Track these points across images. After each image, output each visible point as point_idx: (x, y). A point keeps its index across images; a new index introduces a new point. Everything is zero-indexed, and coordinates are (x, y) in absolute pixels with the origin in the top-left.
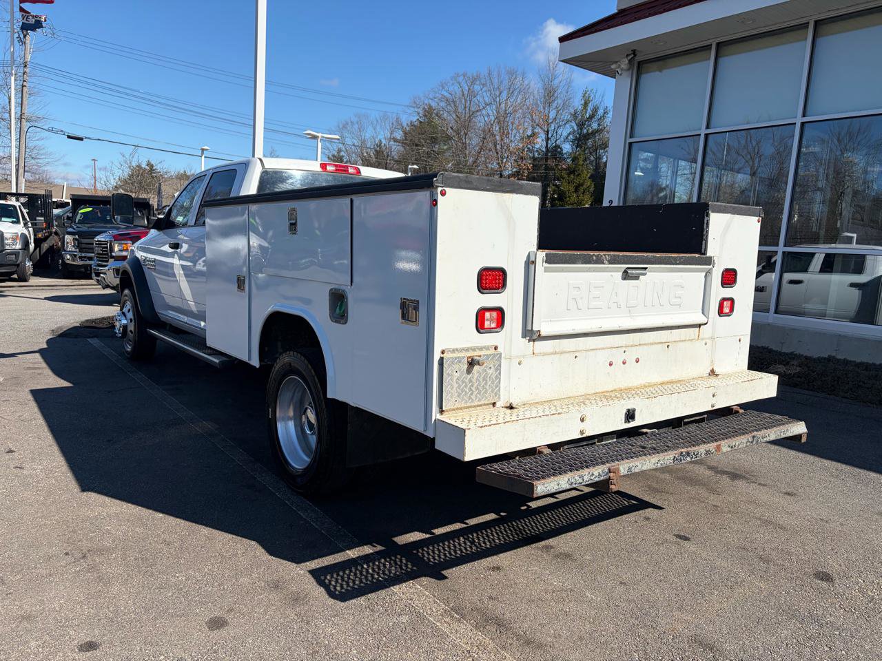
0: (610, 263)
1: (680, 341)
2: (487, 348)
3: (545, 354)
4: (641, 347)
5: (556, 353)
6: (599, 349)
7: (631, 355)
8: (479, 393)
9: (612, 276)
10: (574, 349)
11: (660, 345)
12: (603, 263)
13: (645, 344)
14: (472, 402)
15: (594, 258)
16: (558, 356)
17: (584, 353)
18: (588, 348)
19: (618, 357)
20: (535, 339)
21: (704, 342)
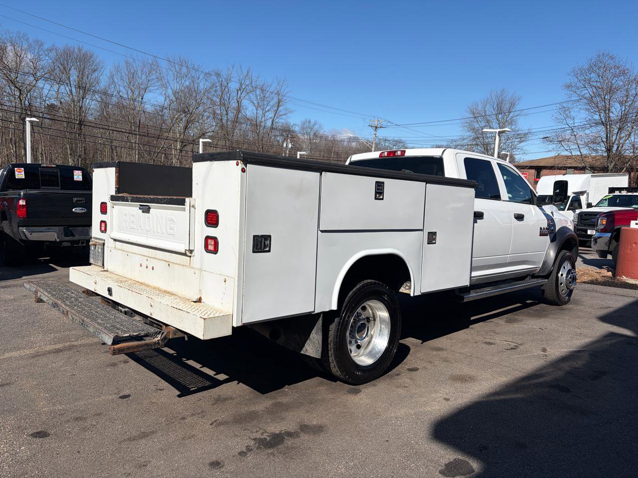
1: (177, 264)
3: (117, 250)
4: (155, 260)
5: (121, 250)
6: (137, 254)
7: (150, 264)
8: (97, 259)
10: (127, 250)
11: (164, 262)
12: (129, 201)
13: (157, 259)
15: (125, 198)
17: (130, 254)
18: (132, 252)
19: (144, 263)
20: (115, 240)
21: (192, 271)
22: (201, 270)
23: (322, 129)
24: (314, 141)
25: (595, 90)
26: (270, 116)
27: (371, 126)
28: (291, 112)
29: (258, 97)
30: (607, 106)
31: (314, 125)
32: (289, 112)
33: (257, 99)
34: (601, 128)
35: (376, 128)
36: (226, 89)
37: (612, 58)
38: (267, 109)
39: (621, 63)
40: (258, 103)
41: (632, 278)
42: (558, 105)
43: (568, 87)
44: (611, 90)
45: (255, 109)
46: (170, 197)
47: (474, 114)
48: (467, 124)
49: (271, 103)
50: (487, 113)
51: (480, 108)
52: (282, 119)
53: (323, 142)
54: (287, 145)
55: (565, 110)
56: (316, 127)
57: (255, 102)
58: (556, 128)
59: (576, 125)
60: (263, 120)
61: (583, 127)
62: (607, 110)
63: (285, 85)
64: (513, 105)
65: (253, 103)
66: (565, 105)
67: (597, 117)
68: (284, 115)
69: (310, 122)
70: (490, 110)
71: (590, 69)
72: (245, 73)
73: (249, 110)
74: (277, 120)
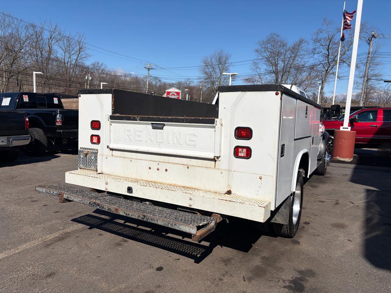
0: (140, 120)
1: (198, 166)
2: (94, 150)
3: (117, 157)
4: (169, 164)
5: (121, 157)
6: (143, 160)
7: (163, 167)
8: (89, 165)
9: (146, 127)
10: (130, 157)
11: (182, 166)
12: (137, 121)
14: (87, 167)
15: (132, 118)
16: (123, 158)
17: (135, 160)
18: (137, 158)
19: (154, 166)
20: (112, 150)
21: (220, 171)
22: (229, 171)
23: (107, 68)
24: (102, 76)
25: (270, 53)
26: (74, 58)
27: (146, 68)
28: (90, 56)
29: (66, 45)
30: (276, 63)
31: (101, 65)
32: (87, 56)
33: (65, 46)
34: (274, 75)
35: (149, 69)
36: (41, 38)
37: (278, 36)
38: (72, 53)
39: (283, 40)
40: (66, 49)
41: (342, 157)
42: (252, 61)
43: (257, 51)
44: (279, 54)
45: (63, 52)
46: (194, 118)
47: (205, 63)
48: (202, 70)
49: (75, 49)
50: (213, 63)
51: (209, 60)
52: (83, 60)
53: (108, 77)
54: (88, 78)
55: (255, 64)
56: (103, 67)
57: (63, 48)
58: (251, 74)
59: (261, 72)
60: (69, 60)
61: (265, 74)
62: (276, 65)
63: (84, 38)
64: (227, 59)
65: (61, 48)
66: (255, 61)
67: (271, 68)
68: (85, 58)
69: (98, 63)
70: (215, 62)
71: (268, 42)
72: (54, 27)
73: (59, 52)
74: (80, 61)
